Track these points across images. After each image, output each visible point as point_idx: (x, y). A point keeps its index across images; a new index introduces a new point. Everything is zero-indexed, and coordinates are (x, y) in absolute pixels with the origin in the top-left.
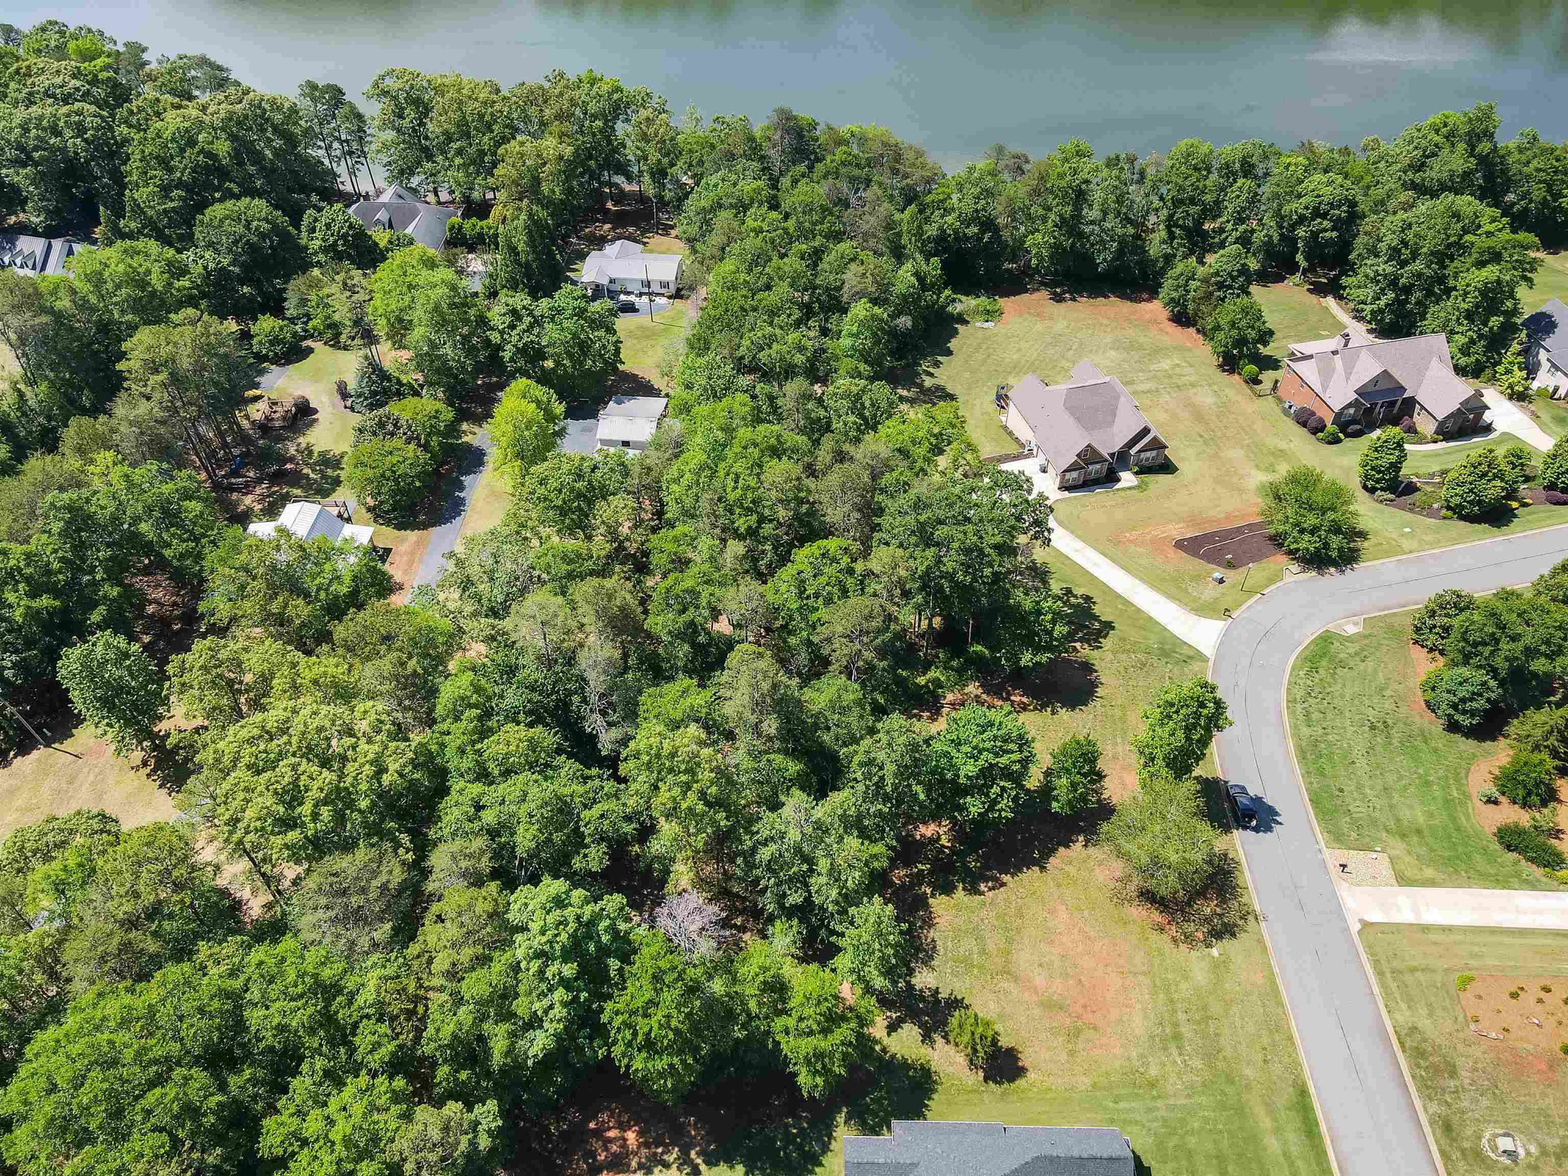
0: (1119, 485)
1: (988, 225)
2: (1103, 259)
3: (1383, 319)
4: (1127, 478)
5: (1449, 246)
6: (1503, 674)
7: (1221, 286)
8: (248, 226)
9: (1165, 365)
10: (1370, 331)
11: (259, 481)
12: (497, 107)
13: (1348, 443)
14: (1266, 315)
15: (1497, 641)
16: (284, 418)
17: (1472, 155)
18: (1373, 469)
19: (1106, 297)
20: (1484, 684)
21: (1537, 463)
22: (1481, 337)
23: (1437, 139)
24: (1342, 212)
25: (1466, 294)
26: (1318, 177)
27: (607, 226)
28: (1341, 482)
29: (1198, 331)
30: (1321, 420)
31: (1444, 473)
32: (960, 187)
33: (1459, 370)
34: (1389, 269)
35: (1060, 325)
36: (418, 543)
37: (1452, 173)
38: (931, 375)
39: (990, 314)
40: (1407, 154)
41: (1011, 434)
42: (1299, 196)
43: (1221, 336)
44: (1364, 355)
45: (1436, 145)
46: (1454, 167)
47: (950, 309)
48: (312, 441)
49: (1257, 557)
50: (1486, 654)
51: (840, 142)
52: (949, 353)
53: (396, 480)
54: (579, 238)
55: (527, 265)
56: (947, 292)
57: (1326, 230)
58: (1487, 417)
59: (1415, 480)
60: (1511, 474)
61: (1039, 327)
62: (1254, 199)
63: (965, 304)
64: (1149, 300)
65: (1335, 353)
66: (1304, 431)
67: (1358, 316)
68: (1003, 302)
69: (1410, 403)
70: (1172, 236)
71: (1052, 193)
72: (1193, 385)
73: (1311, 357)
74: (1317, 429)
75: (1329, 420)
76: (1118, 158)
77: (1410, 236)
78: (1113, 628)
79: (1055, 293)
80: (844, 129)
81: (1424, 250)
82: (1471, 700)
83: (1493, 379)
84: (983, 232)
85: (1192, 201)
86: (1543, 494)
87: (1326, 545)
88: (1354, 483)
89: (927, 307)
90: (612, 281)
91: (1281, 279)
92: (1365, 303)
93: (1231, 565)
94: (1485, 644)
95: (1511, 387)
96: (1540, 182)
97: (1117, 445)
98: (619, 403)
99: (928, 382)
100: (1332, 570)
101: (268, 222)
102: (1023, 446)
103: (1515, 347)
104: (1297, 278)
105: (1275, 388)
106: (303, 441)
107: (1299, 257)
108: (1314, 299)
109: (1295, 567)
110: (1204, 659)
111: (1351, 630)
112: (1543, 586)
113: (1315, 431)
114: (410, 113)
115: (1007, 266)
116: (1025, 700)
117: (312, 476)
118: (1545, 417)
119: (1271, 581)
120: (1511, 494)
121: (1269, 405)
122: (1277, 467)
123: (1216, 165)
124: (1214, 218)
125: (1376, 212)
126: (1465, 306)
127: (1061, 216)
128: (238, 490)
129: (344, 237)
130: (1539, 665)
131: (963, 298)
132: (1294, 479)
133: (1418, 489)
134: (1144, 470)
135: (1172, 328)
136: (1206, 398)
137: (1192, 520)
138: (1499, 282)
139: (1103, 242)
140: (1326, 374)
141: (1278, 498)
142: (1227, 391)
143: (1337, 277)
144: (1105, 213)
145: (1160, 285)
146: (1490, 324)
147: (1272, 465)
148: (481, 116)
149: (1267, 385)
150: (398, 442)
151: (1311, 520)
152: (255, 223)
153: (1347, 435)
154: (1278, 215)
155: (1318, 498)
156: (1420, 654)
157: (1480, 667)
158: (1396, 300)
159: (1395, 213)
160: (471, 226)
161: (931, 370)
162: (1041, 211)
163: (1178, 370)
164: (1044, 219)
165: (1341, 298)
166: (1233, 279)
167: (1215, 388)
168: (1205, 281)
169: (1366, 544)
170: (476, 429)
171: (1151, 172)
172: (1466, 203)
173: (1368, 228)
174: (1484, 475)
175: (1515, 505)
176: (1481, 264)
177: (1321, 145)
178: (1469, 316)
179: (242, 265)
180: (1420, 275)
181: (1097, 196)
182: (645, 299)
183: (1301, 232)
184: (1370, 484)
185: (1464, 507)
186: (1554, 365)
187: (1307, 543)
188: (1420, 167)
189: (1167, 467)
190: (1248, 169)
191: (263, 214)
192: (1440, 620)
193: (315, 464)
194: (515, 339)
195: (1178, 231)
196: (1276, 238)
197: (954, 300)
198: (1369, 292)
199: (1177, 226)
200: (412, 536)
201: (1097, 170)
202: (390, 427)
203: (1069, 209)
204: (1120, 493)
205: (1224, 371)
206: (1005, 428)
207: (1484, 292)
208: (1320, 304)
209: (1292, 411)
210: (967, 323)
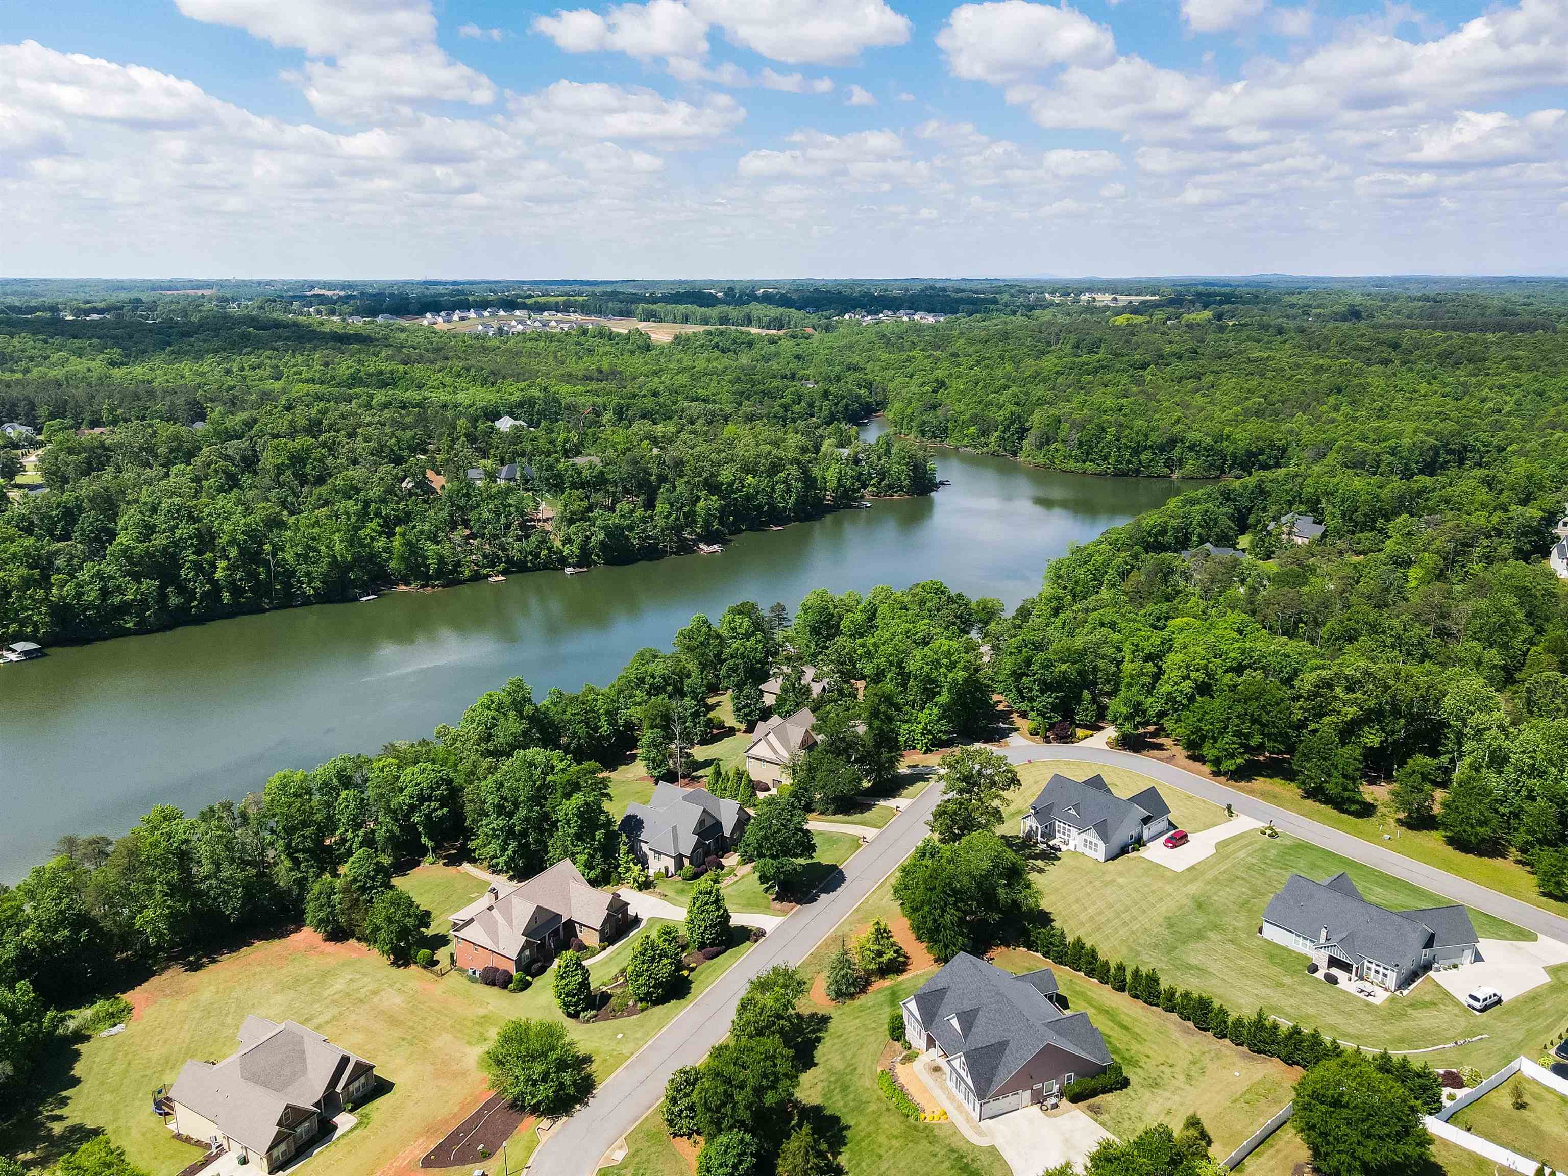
0: (338, 1133)
1: (82, 921)
2: (232, 909)
3: (517, 865)
4: (344, 1121)
5: (539, 789)
6: (749, 1122)
7: (363, 889)
9: (339, 985)
10: (511, 879)
13: (538, 982)
14: (417, 900)
15: (732, 1096)
17: (522, 718)
18: (567, 995)
19: (249, 944)
20: (742, 1141)
21: (683, 931)
22: (595, 850)
23: (491, 713)
24: (443, 791)
25: (568, 822)
26: (409, 770)
28: (548, 1020)
29: (359, 940)
30: (506, 972)
31: (623, 971)
32: (31, 894)
33: (594, 883)
34: (501, 824)
35: (207, 995)
37: (514, 735)
38: (60, 1118)
39: (115, 1017)
40: (475, 731)
41: (188, 1140)
42: (401, 790)
43: (383, 935)
44: (515, 900)
45: (493, 718)
46: (514, 730)
47: (60, 1031)
49: (506, 1134)
50: (730, 1113)
52: (75, 1082)
56: (51, 1014)
57: (435, 810)
58: (631, 911)
59: (604, 989)
60: (670, 949)
61: (182, 1006)
62: (363, 805)
63: (80, 1017)
64: (298, 929)
65: (490, 908)
66: (495, 990)
67: (495, 870)
68: (127, 998)
69: (570, 924)
70: (297, 863)
71: (150, 864)
72: (374, 993)
73: (472, 920)
74: (505, 982)
75: (511, 967)
76: (212, 810)
77: (505, 792)
79: (190, 963)
81: (522, 798)
82: (740, 1162)
83: (620, 880)
84: (77, 932)
85: (305, 824)
86: (700, 955)
87: (562, 1086)
88: (557, 1016)
89: (28, 1040)
91: (417, 864)
92: (494, 857)
93: (486, 1155)
94: (724, 1104)
95: (635, 880)
96: (580, 722)
97: (318, 1092)
99: (57, 1128)
100: (578, 1106)
102: (208, 1146)
103: (623, 849)
104: (430, 858)
105: (453, 961)
107: (424, 840)
108: (452, 870)
109: (545, 1123)
111: (619, 1155)
112: (739, 1030)
113: (504, 986)
115: (119, 956)
118: (671, 894)
119: (530, 1150)
120: (679, 966)
121: (454, 979)
122: (488, 1035)
123: (314, 786)
124: (332, 833)
125: (471, 782)
126: (572, 831)
127: (168, 883)
130: (770, 1099)
131: (74, 1012)
132: (507, 1039)
133: (610, 996)
134: (358, 1102)
135: (331, 947)
136: (392, 1000)
137: (429, 1131)
138: (587, 803)
139: (226, 892)
140: (492, 931)
141: (500, 1063)
142: (410, 985)
143: (464, 845)
144: (217, 865)
145: (303, 912)
146: (597, 838)
147: (481, 1034)
149: (444, 962)
153: (534, 976)
154: (389, 811)
155: (535, 1046)
156: (683, 1144)
157: (731, 1128)
158: (520, 846)
159: (485, 778)
161: (57, 1112)
162: (143, 887)
163: (355, 985)
164: (149, 893)
165: (473, 861)
166: (373, 879)
167: (398, 985)
168: (346, 890)
169: (594, 1066)
171: (252, 811)
172: (536, 753)
173: (470, 797)
174: (653, 959)
175: (685, 973)
176: (568, 796)
177: (402, 744)
178: (579, 837)
180: (527, 819)
181: (203, 851)
183: (416, 818)
184: (571, 1010)
185: (651, 994)
186: (656, 852)
187: (545, 1091)
188: (488, 738)
189: (382, 1087)
190: (346, 782)
192: (683, 1103)
195: (301, 856)
196: (397, 831)
197: (63, 1020)
198: (494, 847)
199: (298, 851)
201: (193, 826)
203: (175, 874)
204: (342, 1141)
205: (399, 966)
206: (178, 1136)
207: (580, 815)
208: (459, 872)
209: (477, 975)
210: (88, 1038)
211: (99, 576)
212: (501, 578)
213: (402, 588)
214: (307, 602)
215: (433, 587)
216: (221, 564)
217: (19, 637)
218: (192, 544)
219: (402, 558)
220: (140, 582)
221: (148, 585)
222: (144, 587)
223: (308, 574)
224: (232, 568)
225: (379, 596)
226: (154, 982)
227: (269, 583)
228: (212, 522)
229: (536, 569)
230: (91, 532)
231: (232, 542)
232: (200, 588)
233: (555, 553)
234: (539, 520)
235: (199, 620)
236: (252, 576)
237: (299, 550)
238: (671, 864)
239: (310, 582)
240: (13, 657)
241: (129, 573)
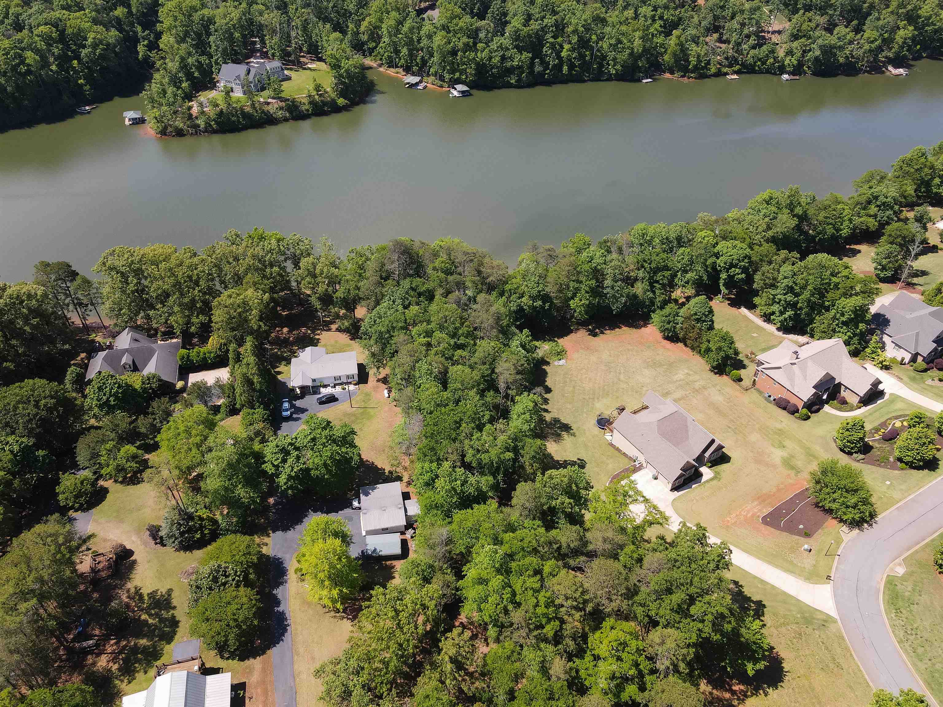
0: (704, 479)
1: (546, 298)
2: (615, 308)
4: (706, 472)
5: (823, 284)
7: (698, 320)
8: (37, 406)
9: (681, 375)
10: (778, 329)
11: (105, 638)
12: (200, 268)
13: (814, 417)
16: (109, 567)
17: (794, 216)
18: (848, 442)
19: (620, 328)
23: (774, 209)
24: (745, 263)
25: (842, 313)
26: (725, 243)
27: (285, 330)
29: (686, 346)
30: (795, 406)
33: (852, 354)
34: (787, 297)
35: (605, 356)
36: (264, 670)
37: (788, 228)
38: (546, 411)
39: (561, 354)
41: (618, 450)
42: (717, 255)
43: (711, 354)
44: (810, 363)
45: (774, 212)
47: (536, 356)
48: (139, 584)
49: (818, 525)
51: (436, 255)
52: (550, 390)
53: (238, 626)
54: (271, 344)
55: (260, 391)
57: (738, 274)
58: (882, 387)
59: (865, 439)
61: (593, 358)
63: (542, 349)
64: (645, 325)
65: (793, 364)
66: (784, 413)
67: (768, 320)
68: (561, 343)
69: (839, 386)
70: (653, 288)
72: (704, 388)
73: (780, 368)
74: (794, 411)
75: (800, 405)
76: (605, 242)
78: (764, 606)
79: (589, 330)
80: (435, 244)
83: (867, 358)
84: (544, 303)
90: (314, 380)
92: (772, 314)
93: (807, 534)
97: (696, 453)
98: (367, 494)
100: (866, 525)
101: (52, 397)
102: (632, 459)
103: (875, 338)
104: (721, 298)
105: (753, 383)
106: (130, 585)
107: (722, 288)
108: (733, 311)
109: (845, 528)
110: (835, 621)
111: (901, 571)
113: (793, 413)
114: (132, 280)
116: (742, 687)
117: (151, 621)
118: (905, 379)
119: (837, 543)
121: (753, 395)
126: (844, 319)
127: (589, 286)
128: (91, 652)
129: (115, 395)
133: (872, 447)
134: (715, 464)
135: (667, 343)
136: (718, 398)
137: (761, 499)
139: (616, 298)
140: (791, 379)
142: (726, 390)
144: (615, 281)
145: (650, 318)
146: (860, 328)
148: (190, 277)
149: (747, 382)
150: (230, 592)
151: (853, 500)
152: (43, 402)
153: (812, 413)
158: (795, 314)
160: (195, 353)
161: (545, 407)
163: (691, 378)
165: (752, 309)
167: (718, 387)
169: (874, 499)
170: (266, 540)
172: (829, 260)
175: (933, 452)
176: (848, 295)
178: (845, 323)
179: (37, 436)
182: (339, 389)
183: (724, 276)
184: (847, 451)
185: (914, 463)
186: (893, 343)
188: (770, 227)
189: (726, 459)
191: (47, 393)
193: (149, 608)
194: (288, 470)
195: (657, 286)
197: (534, 348)
198: (774, 308)
200: (256, 663)
202: (223, 579)
203: (593, 282)
204: (707, 485)
205: (716, 373)
206: (612, 445)
207: (855, 312)
208: (740, 313)
209: (772, 398)
210: (548, 363)
211: (501, 47)
212: (735, 77)
213: (667, 75)
214: (610, 79)
215: (689, 78)
216: (566, 47)
217: (458, 81)
218: (552, 31)
219: (674, 54)
220: (522, 54)
221: (526, 56)
222: (523, 57)
223: (614, 59)
224: (573, 50)
225: (654, 80)
226: (572, 336)
227: (590, 63)
228: (565, 15)
229: (761, 72)
230: (498, 15)
231: (575, 31)
232: (552, 62)
233: (779, 62)
234: (769, 32)
235: (548, 83)
236: (582, 56)
237: (613, 41)
238: (908, 357)
239: (614, 65)
240: (455, 93)
241: (517, 47)
